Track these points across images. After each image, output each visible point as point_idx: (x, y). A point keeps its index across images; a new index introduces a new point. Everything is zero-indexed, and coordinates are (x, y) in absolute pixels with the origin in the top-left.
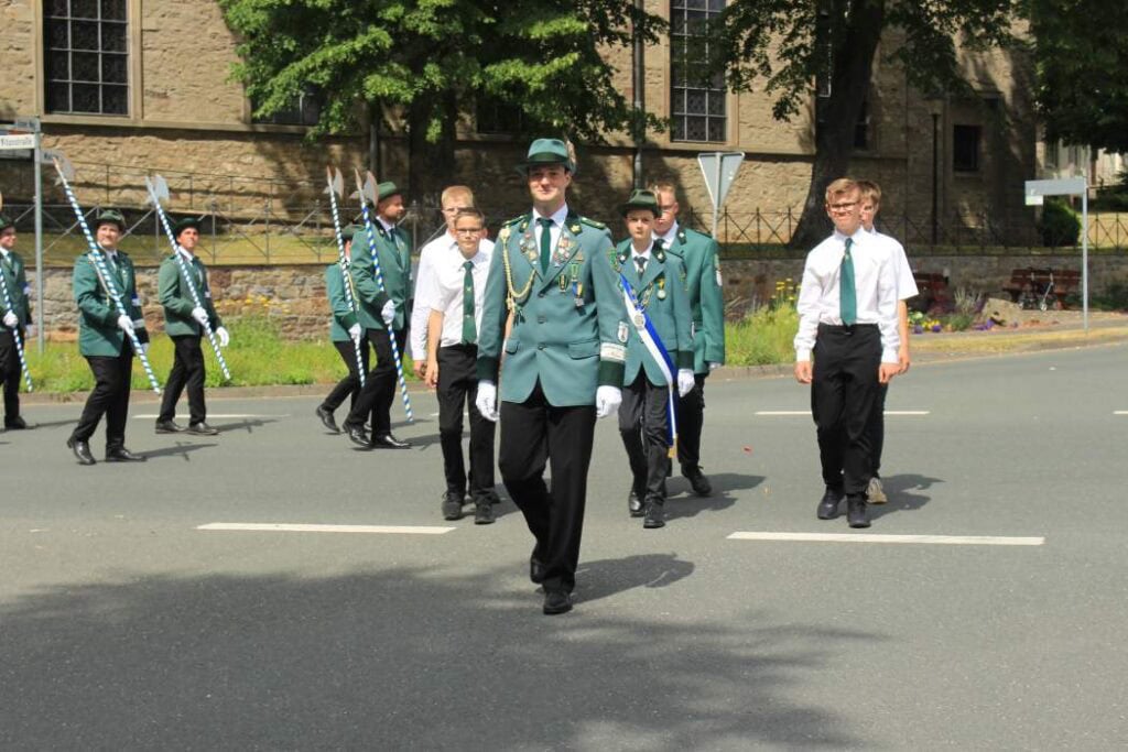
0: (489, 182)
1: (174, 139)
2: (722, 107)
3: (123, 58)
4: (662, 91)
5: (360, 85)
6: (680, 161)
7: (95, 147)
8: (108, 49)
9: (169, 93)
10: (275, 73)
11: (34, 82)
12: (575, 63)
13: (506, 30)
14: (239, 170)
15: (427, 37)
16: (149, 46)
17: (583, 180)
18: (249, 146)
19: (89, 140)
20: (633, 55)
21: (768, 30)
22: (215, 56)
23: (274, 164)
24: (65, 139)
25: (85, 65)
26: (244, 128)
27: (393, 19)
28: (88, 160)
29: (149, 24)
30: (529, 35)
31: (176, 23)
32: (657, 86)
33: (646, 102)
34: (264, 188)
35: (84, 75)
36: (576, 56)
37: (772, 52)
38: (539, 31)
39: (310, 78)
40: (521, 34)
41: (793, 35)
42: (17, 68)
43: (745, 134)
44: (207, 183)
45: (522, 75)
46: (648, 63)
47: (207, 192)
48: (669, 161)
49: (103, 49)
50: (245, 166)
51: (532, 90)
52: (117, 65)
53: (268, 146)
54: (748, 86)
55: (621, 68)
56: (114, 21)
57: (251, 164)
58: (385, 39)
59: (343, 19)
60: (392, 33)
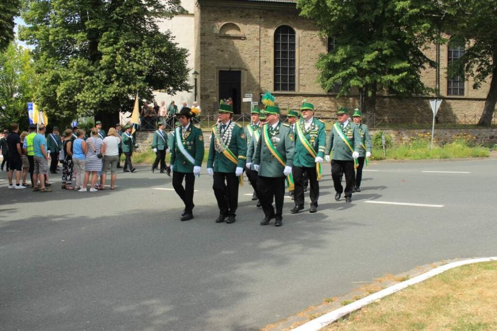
0: (393, 107)
1: (307, 97)
2: (463, 85)
3: (294, 76)
5: (349, 82)
6: (450, 101)
8: (291, 74)
9: (306, 85)
10: (327, 80)
11: (271, 83)
12: (406, 75)
13: (388, 66)
15: (365, 69)
16: (301, 73)
18: (327, 99)
19: (285, 98)
20: (436, 71)
21: (473, 63)
23: (333, 103)
24: (279, 98)
25: (284, 78)
26: (325, 93)
27: (357, 64)
29: (301, 67)
30: (393, 68)
31: (309, 66)
32: (443, 80)
33: (440, 84)
34: (330, 110)
35: (284, 81)
37: (474, 69)
38: (396, 67)
39: (336, 81)
41: (481, 64)
42: (267, 79)
43: (470, 93)
45: (391, 79)
46: (441, 73)
48: (447, 101)
49: (289, 74)
50: (325, 104)
51: (394, 83)
52: (293, 78)
53: (332, 99)
54: (467, 80)
55: (432, 75)
56: (292, 67)
57: (327, 103)
58: (355, 70)
59: (344, 65)
60: (357, 69)
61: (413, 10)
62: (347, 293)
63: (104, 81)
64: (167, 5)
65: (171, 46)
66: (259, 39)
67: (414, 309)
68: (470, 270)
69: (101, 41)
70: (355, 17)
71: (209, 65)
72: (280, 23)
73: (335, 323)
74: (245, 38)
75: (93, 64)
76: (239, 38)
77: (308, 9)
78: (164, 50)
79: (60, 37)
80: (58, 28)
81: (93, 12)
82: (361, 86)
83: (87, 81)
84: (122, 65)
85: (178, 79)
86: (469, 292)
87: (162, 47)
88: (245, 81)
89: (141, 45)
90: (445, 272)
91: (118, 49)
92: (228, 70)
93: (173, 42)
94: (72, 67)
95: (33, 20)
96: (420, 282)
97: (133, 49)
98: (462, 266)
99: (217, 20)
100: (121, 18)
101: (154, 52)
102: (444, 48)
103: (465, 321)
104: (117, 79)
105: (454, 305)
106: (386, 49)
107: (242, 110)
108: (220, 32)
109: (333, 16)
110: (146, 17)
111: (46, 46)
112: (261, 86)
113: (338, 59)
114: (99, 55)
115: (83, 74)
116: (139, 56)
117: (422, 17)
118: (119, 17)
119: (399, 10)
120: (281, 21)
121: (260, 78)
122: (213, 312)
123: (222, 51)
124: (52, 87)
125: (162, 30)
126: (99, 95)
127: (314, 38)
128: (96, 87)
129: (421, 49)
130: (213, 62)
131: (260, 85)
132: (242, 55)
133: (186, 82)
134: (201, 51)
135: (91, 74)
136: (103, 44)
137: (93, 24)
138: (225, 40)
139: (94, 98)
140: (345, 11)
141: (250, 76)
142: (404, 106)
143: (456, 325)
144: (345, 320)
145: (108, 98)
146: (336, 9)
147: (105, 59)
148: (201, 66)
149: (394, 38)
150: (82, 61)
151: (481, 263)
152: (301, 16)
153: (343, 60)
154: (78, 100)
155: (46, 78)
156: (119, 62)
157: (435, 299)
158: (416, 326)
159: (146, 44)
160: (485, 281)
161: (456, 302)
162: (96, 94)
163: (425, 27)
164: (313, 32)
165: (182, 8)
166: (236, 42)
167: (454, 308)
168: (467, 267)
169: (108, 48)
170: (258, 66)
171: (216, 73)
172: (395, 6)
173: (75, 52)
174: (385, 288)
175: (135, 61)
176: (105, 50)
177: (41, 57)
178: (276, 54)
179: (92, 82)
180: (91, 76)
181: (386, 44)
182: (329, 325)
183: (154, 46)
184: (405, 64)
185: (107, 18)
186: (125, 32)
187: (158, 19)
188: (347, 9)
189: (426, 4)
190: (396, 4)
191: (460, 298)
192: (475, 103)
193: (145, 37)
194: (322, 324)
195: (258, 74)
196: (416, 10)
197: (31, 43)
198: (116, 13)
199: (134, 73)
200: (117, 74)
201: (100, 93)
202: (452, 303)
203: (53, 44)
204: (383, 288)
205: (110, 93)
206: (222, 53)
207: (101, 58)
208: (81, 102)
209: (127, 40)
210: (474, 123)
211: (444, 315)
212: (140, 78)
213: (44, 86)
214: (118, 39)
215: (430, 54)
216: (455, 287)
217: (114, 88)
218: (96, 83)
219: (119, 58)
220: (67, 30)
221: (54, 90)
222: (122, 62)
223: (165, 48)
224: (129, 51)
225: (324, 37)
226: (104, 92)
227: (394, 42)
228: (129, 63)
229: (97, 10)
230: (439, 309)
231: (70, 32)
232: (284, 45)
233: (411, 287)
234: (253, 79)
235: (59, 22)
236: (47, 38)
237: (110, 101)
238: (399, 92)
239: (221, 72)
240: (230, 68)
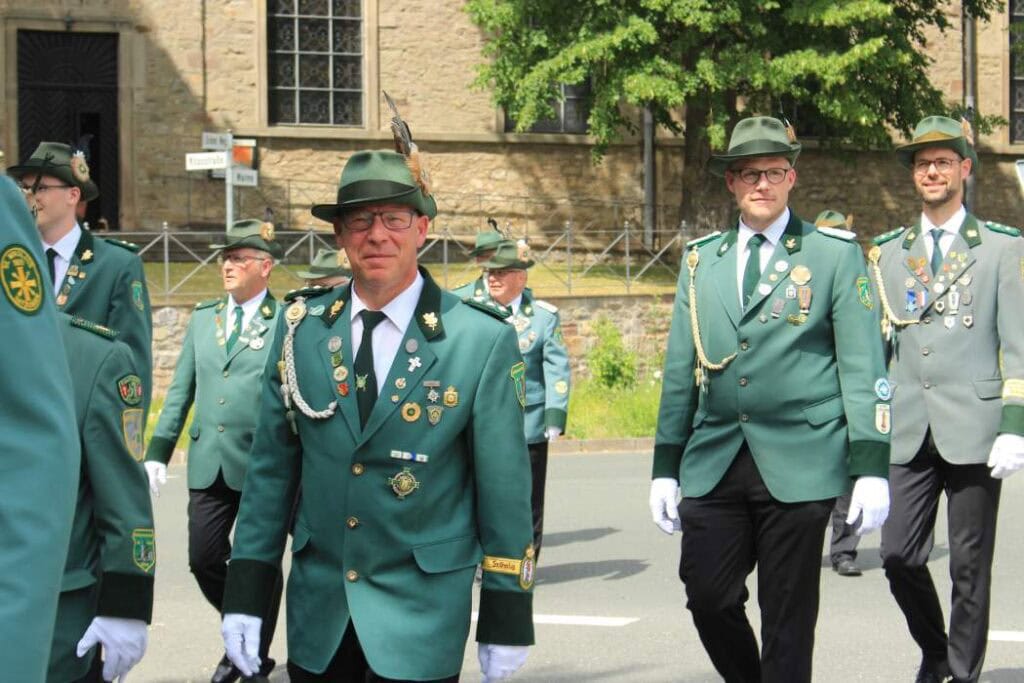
3: (357, 61)
4: (999, 83)
5: (620, 87)
7: (324, 163)
8: (340, 50)
9: (409, 99)
10: (523, 74)
11: (255, 90)
12: (880, 50)
13: (794, 16)
14: (490, 186)
15: (696, 28)
16: (387, 45)
17: (902, 193)
18: (500, 159)
19: (318, 155)
20: (963, 42)
22: (463, 55)
23: (530, 180)
24: (290, 155)
25: (314, 67)
26: (494, 138)
27: (659, 9)
28: (316, 178)
29: (387, 20)
30: (821, 22)
31: (418, 18)
32: (993, 78)
33: (980, 97)
34: (520, 208)
35: (313, 81)
38: (834, 16)
39: (562, 78)
40: (812, 20)
42: (239, 73)
44: (452, 203)
45: (815, 68)
46: (981, 49)
47: (453, 213)
48: (1005, 167)
49: (334, 50)
51: (828, 86)
52: (349, 66)
53: (522, 159)
55: (946, 58)
56: (347, 18)
57: (504, 180)
58: (648, 32)
60: (659, 24)
82: (674, 100)
88: (140, 80)
92: (60, 27)
107: (125, 210)
112: (210, 106)
121: (204, 66)
131: (204, 98)
141: (158, 58)
142: (833, 191)
170: (198, 14)
184: (873, 7)
195: (196, 49)
234: (172, 71)
238: (857, 124)
239: (24, 35)
240: (70, 22)
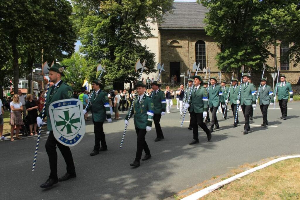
1: (212, 73)
2: (289, 65)
3: (205, 64)
5: (231, 66)
6: (282, 73)
9: (211, 68)
10: (220, 65)
12: (259, 61)
13: (250, 58)
15: (239, 59)
18: (221, 74)
19: (201, 74)
20: (275, 59)
21: (293, 54)
23: (224, 76)
29: (208, 59)
31: (212, 59)
32: (278, 63)
33: (277, 65)
34: (223, 79)
35: (201, 66)
36: (259, 60)
37: (294, 57)
38: (254, 57)
39: (224, 65)
41: (297, 55)
43: (292, 69)
45: (252, 64)
49: (203, 63)
53: (224, 74)
54: (290, 62)
55: (273, 61)
56: (204, 59)
57: (221, 76)
58: (234, 60)
59: (228, 58)
60: (234, 59)
61: (261, 30)
62: (224, 174)
63: (117, 69)
64: (144, 33)
65: (147, 52)
66: (188, 47)
67: (258, 183)
68: (290, 162)
69: (115, 51)
70: (233, 35)
71: (165, 60)
72: (198, 39)
73: (216, 190)
74: (182, 47)
75: (112, 62)
76: (179, 47)
77: (210, 32)
78: (143, 54)
79: (97, 50)
80: (96, 47)
81: (111, 38)
82: (237, 67)
83: (109, 69)
84: (125, 61)
85: (150, 67)
86: (290, 174)
87: (143, 52)
88: (182, 66)
89: (133, 52)
90: (276, 162)
91: (123, 55)
93: (148, 50)
94: (102, 63)
95: (85, 43)
96: (263, 168)
97: (129, 54)
98: (286, 159)
99: (168, 39)
100: (124, 40)
101: (139, 55)
102: (278, 48)
103: (286, 191)
104: (123, 68)
105: (280, 181)
106: (249, 49)
107: (181, 80)
108: (170, 45)
109: (222, 35)
110: (135, 39)
111: (91, 54)
113: (225, 55)
114: (114, 58)
115: (107, 66)
116: (132, 57)
117: (266, 33)
118: (123, 40)
119: (255, 30)
120: (198, 38)
121: (189, 65)
122: (155, 182)
123: (171, 53)
124: (94, 72)
125: (143, 45)
126: (114, 75)
127: (214, 46)
128: (113, 72)
129: (266, 48)
130: (167, 58)
131: (189, 68)
132: (180, 55)
133: (154, 68)
134: (161, 53)
135: (111, 66)
136: (116, 52)
137: (111, 43)
138: (172, 48)
139: (113, 77)
140: (229, 32)
141: (184, 64)
143: (281, 193)
144: (221, 189)
145: (119, 76)
146: (224, 31)
147: (117, 59)
148: (162, 60)
149: (253, 44)
150: (107, 60)
151: (297, 158)
152: (207, 35)
153: (228, 55)
154: (106, 78)
155: (91, 68)
156: (123, 60)
157: (270, 178)
158: (259, 193)
159: (135, 52)
160: (298, 168)
161: (281, 180)
162: (113, 75)
163: (268, 38)
164: (213, 43)
165: (152, 34)
166: (177, 49)
167: (280, 184)
168: (289, 160)
169: (118, 54)
170: (188, 60)
171: (168, 63)
172: (253, 29)
173: (104, 56)
174: (244, 171)
175: (130, 59)
176: (117, 55)
177: (89, 59)
178: (196, 54)
179: (111, 70)
180: (111, 67)
181: (249, 47)
182: (213, 191)
183: (139, 53)
184: (259, 56)
185: (118, 41)
186: (126, 46)
187: (141, 40)
188: (229, 31)
189: (268, 27)
190: (253, 27)
191: (284, 178)
192: (295, 74)
193: (135, 48)
194: (209, 191)
195: (188, 63)
196: (263, 30)
197: (85, 54)
198: (122, 38)
199: (130, 65)
200: (122, 65)
201: (115, 74)
202: (279, 180)
203: (94, 53)
204: (243, 171)
205: (119, 74)
206: (171, 54)
207: (115, 59)
208: (107, 79)
209: (126, 50)
210: (295, 84)
211: (275, 188)
212: (133, 67)
213: (91, 72)
214: (123, 50)
215: (272, 51)
216: (282, 172)
217: (121, 72)
218: (113, 70)
219: (123, 58)
220: (100, 47)
221: (95, 74)
222: (125, 60)
223: (144, 53)
224: (128, 55)
225: (219, 45)
226: (117, 74)
227: (253, 46)
228: (128, 60)
229: (113, 37)
230: (272, 184)
231: (101, 48)
232: (200, 49)
233: (258, 171)
234: (186, 66)
235: (96, 44)
236: (91, 51)
237: (120, 78)
238: (256, 70)
239: (171, 63)
240: (175, 61)
